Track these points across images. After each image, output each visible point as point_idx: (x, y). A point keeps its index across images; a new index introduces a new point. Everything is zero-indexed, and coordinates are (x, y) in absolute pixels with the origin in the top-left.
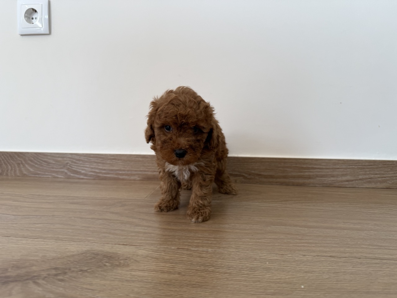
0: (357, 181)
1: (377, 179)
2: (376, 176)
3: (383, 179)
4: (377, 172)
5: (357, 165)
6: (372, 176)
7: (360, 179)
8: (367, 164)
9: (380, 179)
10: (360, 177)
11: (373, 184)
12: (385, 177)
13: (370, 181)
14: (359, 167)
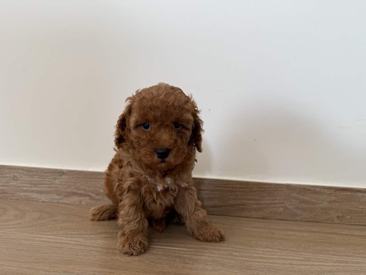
0: (226, 208)
1: (251, 206)
2: (250, 202)
3: (259, 206)
4: (251, 197)
5: (226, 187)
6: (246, 202)
7: (230, 205)
8: (238, 186)
9: (255, 206)
10: (231, 202)
11: (247, 212)
12: (261, 204)
13: (242, 208)
14: (229, 189)
